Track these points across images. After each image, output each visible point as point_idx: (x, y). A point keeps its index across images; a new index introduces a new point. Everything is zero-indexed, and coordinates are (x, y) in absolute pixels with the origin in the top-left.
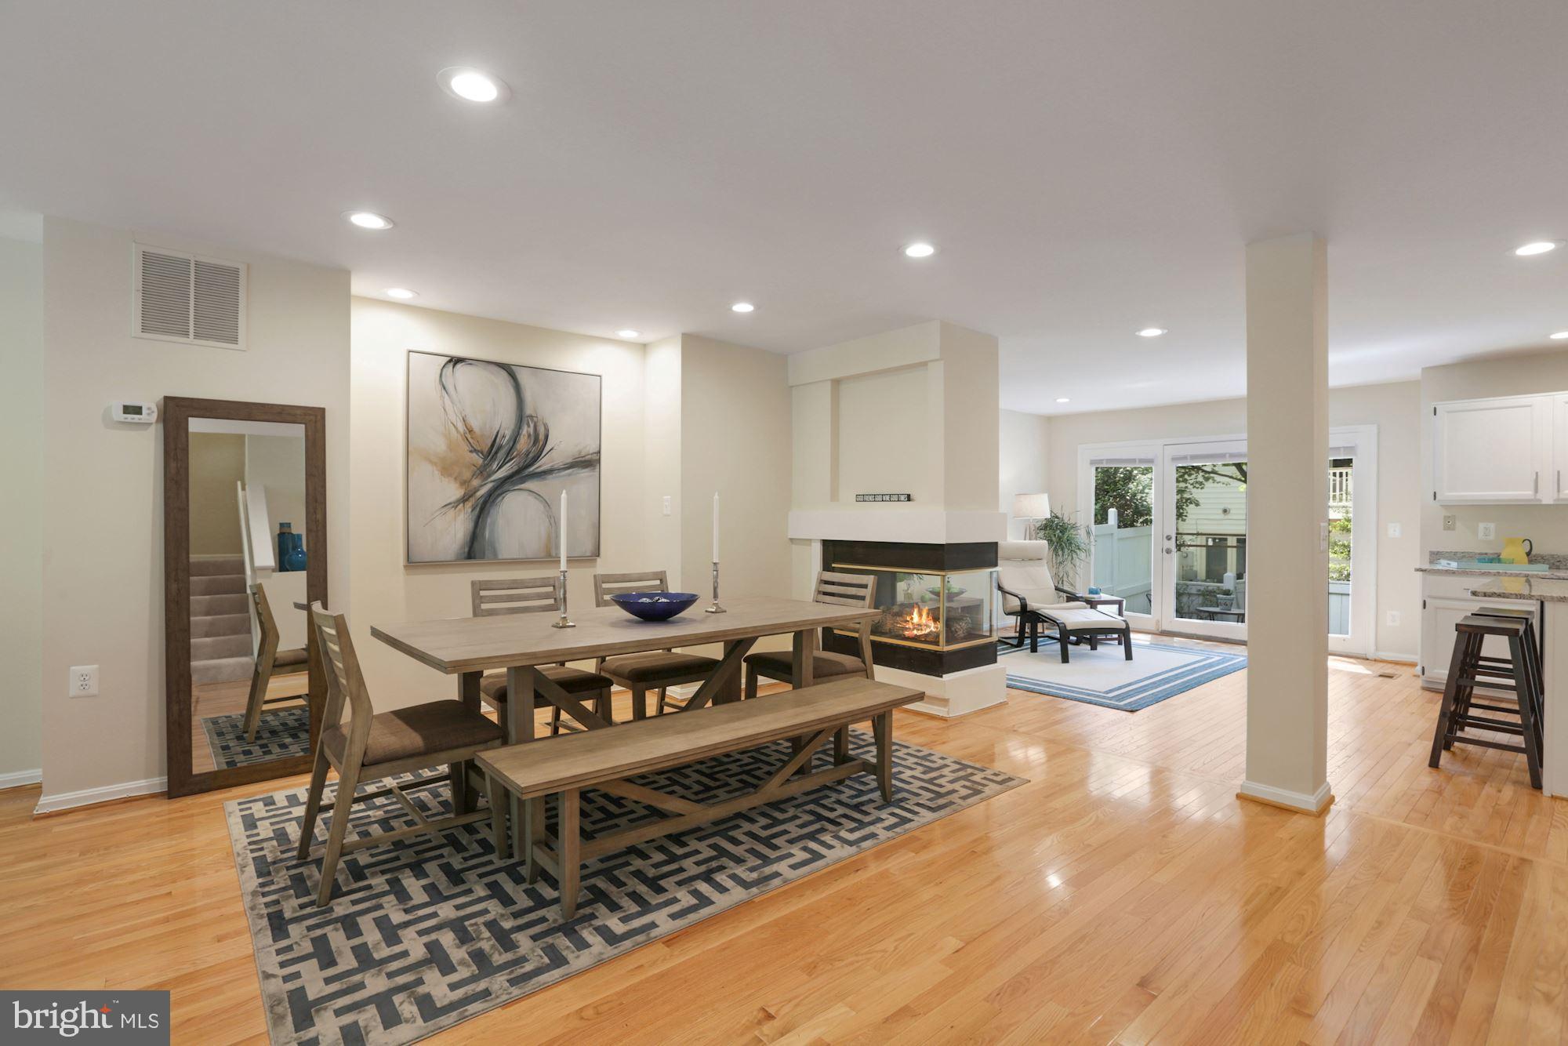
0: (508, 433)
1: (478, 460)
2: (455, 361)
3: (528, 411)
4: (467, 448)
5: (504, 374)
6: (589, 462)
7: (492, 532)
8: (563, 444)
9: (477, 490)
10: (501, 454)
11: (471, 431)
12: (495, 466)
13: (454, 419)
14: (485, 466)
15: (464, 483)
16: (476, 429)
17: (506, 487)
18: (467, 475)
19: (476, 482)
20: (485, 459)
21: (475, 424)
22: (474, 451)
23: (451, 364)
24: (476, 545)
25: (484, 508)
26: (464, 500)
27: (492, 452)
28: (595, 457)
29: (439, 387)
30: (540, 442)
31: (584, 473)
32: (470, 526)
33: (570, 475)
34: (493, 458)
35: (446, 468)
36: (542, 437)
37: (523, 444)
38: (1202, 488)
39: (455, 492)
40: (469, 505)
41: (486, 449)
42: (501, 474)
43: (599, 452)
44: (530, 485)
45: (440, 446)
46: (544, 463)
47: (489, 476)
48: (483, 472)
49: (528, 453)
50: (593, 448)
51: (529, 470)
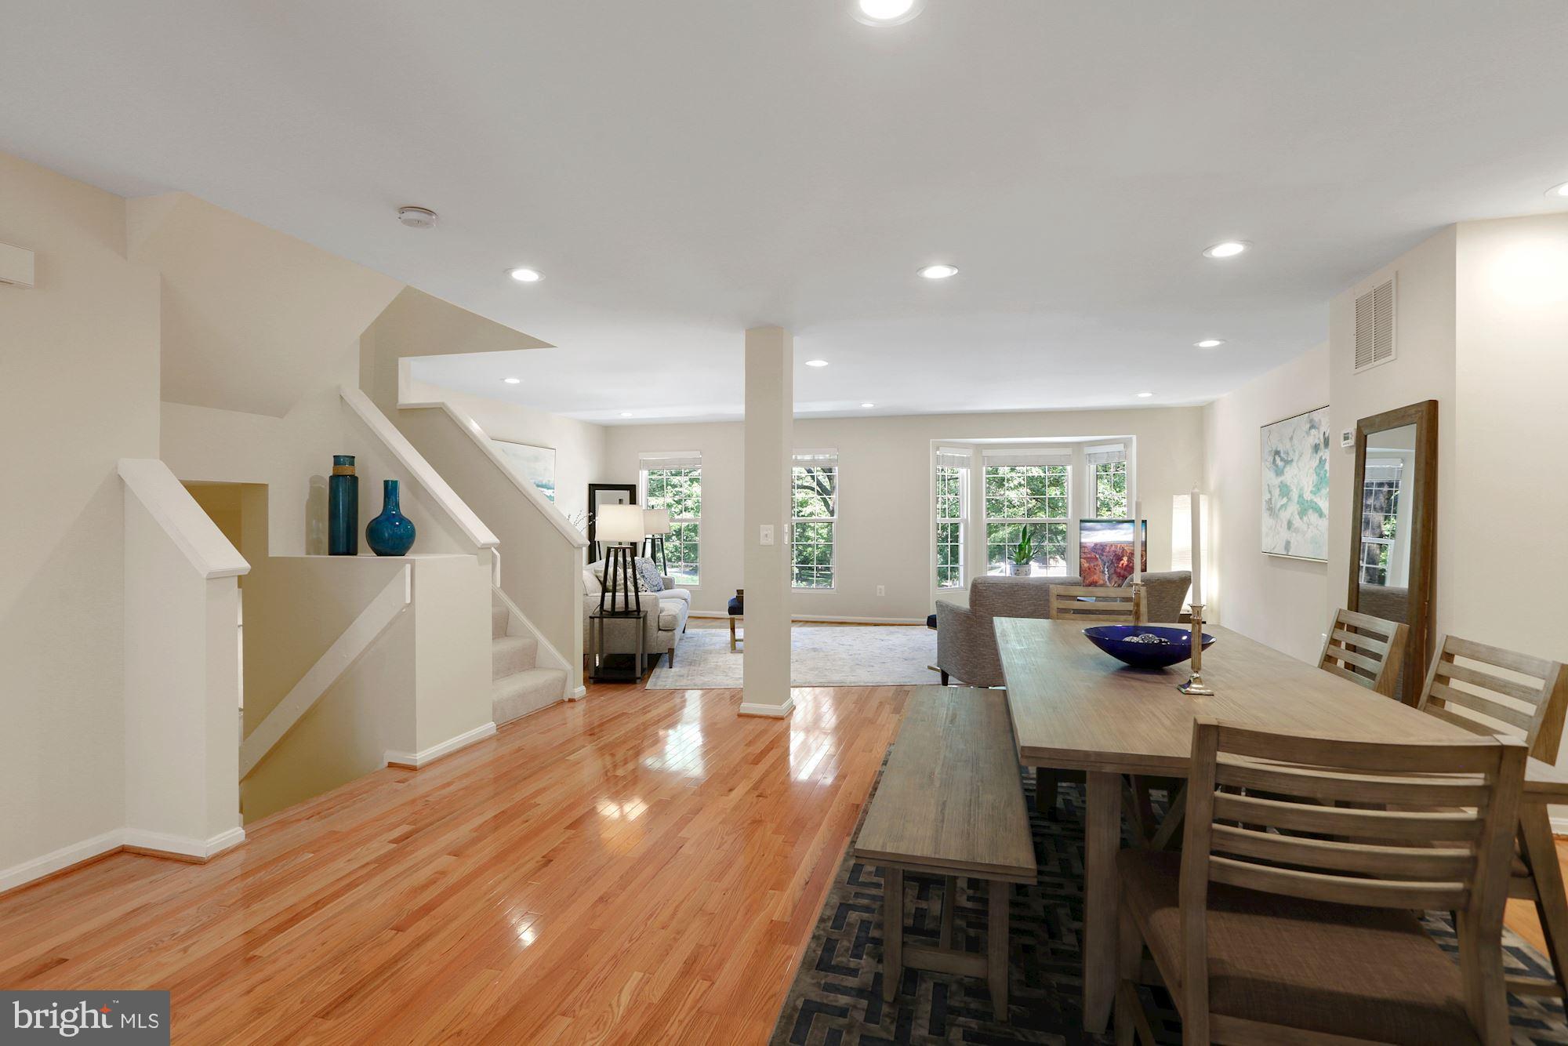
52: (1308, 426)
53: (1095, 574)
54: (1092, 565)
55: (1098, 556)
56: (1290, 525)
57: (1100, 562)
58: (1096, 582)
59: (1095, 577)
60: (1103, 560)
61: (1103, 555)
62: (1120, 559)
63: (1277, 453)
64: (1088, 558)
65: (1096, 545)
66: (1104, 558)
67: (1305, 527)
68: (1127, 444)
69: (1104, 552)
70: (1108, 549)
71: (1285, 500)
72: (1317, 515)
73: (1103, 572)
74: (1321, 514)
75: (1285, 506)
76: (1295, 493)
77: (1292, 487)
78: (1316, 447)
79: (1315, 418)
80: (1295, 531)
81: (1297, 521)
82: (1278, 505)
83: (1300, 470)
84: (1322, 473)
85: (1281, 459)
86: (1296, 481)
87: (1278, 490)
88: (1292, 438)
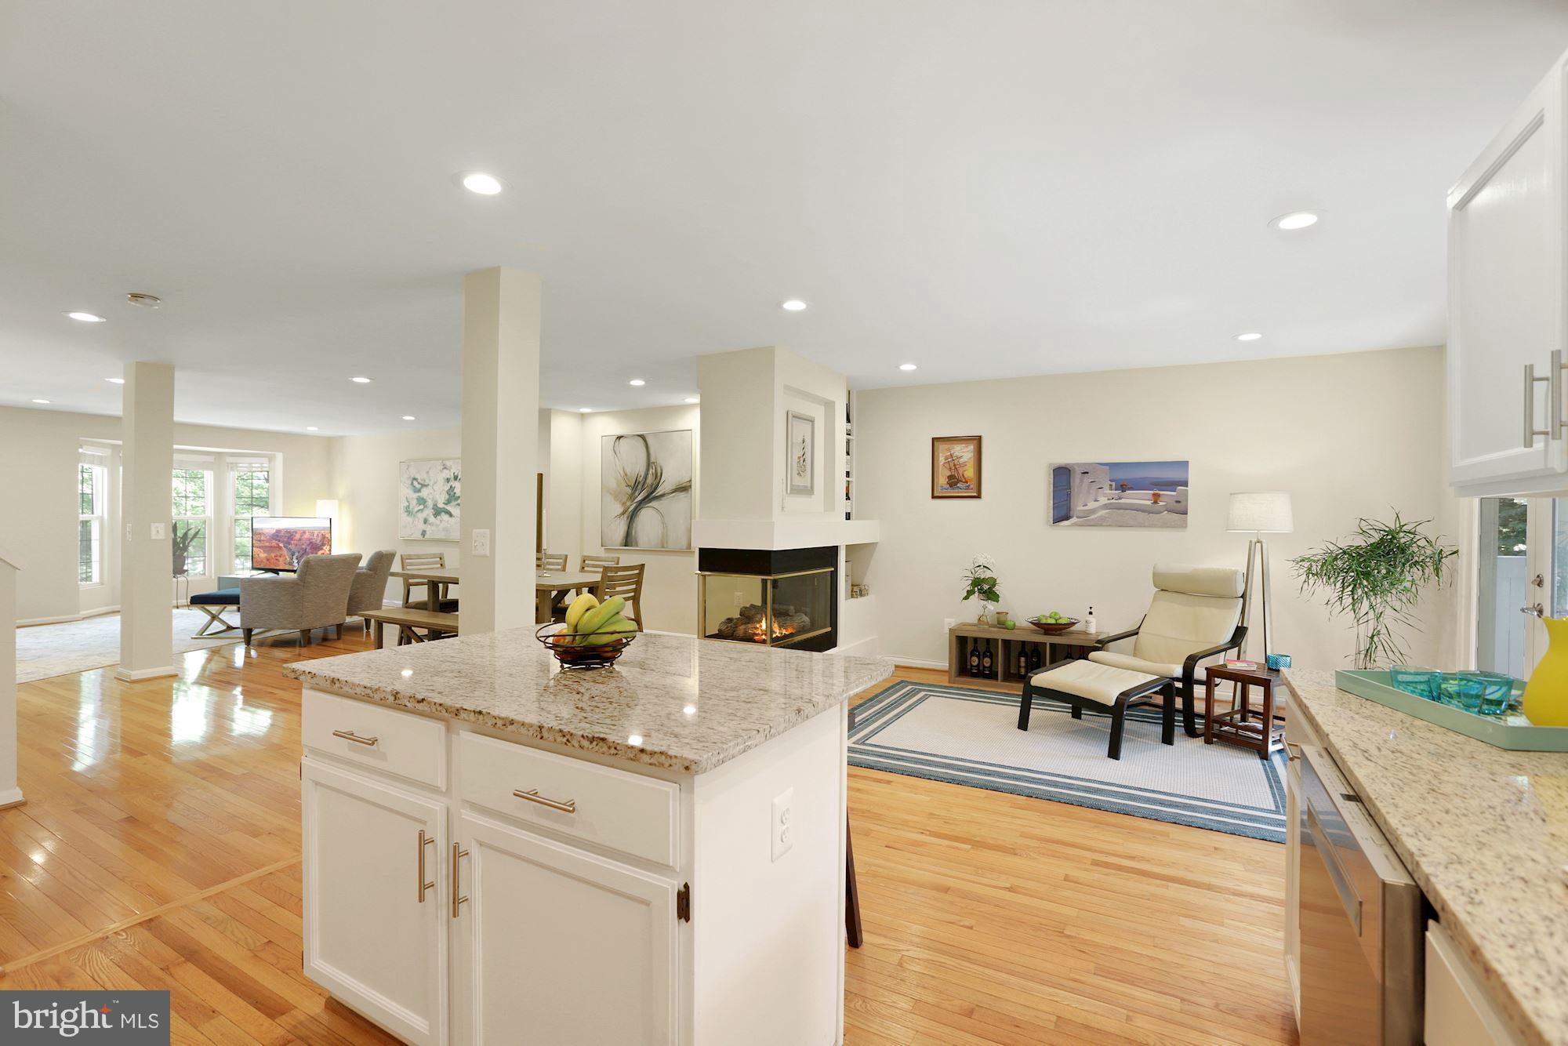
0: (643, 474)
1: (629, 490)
2: (619, 438)
3: (652, 459)
4: (625, 485)
5: (640, 438)
6: (686, 488)
7: (635, 532)
8: (669, 481)
9: (629, 508)
10: (640, 487)
11: (626, 475)
12: (636, 494)
13: (619, 470)
14: (633, 494)
15: (624, 504)
16: (628, 474)
17: (642, 506)
18: (625, 500)
19: (628, 504)
20: (632, 490)
21: (628, 471)
22: (628, 486)
23: (617, 441)
24: (629, 539)
25: (632, 517)
26: (623, 513)
27: (636, 486)
28: (688, 484)
29: (614, 453)
30: (658, 477)
31: (682, 495)
32: (626, 528)
33: (674, 496)
34: (636, 490)
35: (616, 497)
36: (659, 474)
37: (650, 480)
39: (620, 510)
40: (626, 516)
42: (640, 498)
43: (691, 481)
44: (653, 504)
45: (613, 484)
46: (660, 491)
47: (634, 500)
48: (632, 497)
50: (687, 479)
51: (652, 496)
52: (442, 467)
55: (282, 545)
56: (425, 521)
57: (285, 552)
61: (289, 544)
63: (415, 479)
65: (279, 531)
66: (292, 547)
67: (439, 522)
68: (271, 459)
69: (292, 539)
70: (298, 536)
71: (422, 507)
72: (448, 516)
74: (451, 515)
75: (422, 510)
76: (430, 504)
77: (428, 499)
78: (448, 480)
79: (448, 463)
80: (430, 524)
81: (432, 519)
82: (416, 510)
83: (434, 491)
84: (452, 493)
85: (419, 483)
86: (431, 497)
87: (415, 501)
88: (428, 472)
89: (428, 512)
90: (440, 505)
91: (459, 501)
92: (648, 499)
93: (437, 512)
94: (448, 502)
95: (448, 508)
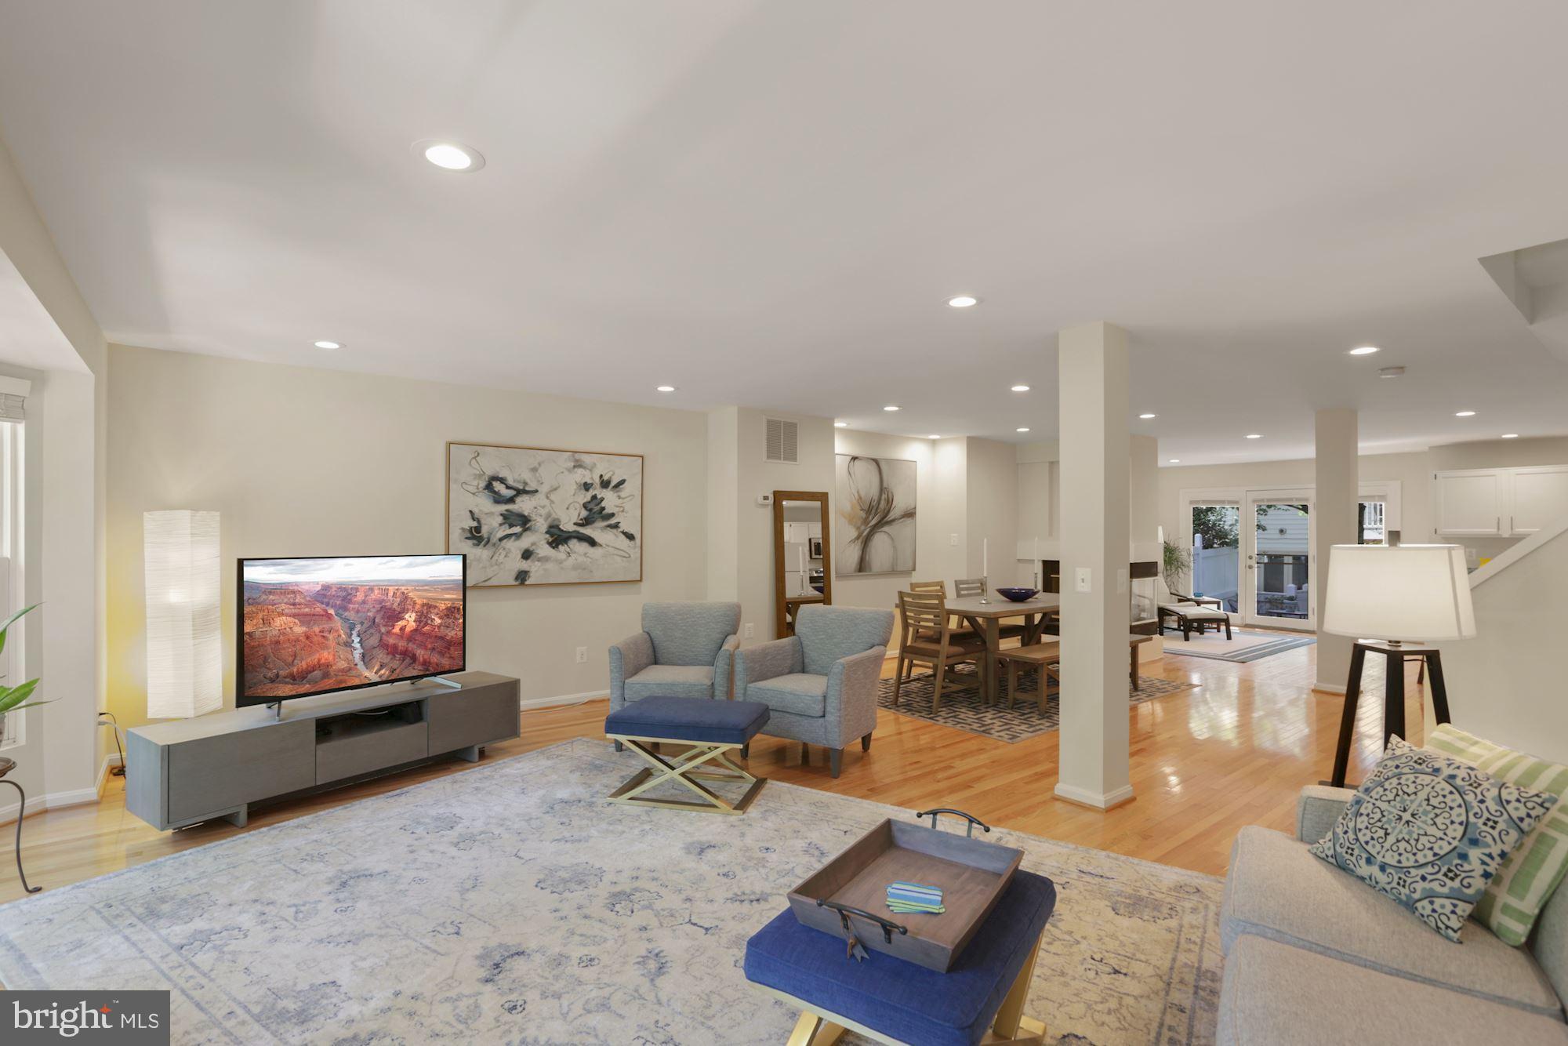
0: (876, 498)
1: (863, 514)
2: (854, 458)
3: (885, 485)
4: (859, 508)
5: (874, 463)
6: (910, 514)
7: (870, 557)
8: (900, 504)
9: (863, 532)
10: (873, 511)
11: (861, 498)
12: (871, 518)
13: (853, 491)
14: (867, 518)
15: (858, 528)
16: (862, 496)
17: (875, 531)
18: (859, 523)
19: (862, 528)
20: (866, 514)
21: (863, 494)
22: (862, 510)
23: (852, 462)
24: (863, 564)
25: (866, 541)
26: (858, 538)
27: (870, 510)
28: (914, 511)
29: (847, 474)
30: (890, 502)
31: (909, 521)
32: (861, 552)
33: (902, 522)
34: (870, 514)
35: (850, 522)
36: (891, 500)
37: (882, 504)
38: (1266, 515)
39: (854, 534)
40: (860, 541)
41: (867, 508)
42: (873, 522)
43: (915, 508)
44: (884, 529)
45: (848, 507)
46: (892, 516)
47: (868, 523)
48: (866, 521)
49: (885, 509)
50: (913, 506)
51: (885, 519)
53: (324, 647)
54: (317, 629)
55: (331, 611)
57: (338, 623)
58: (328, 665)
59: (326, 656)
60: (346, 620)
61: (346, 609)
62: (393, 616)
64: (306, 615)
65: (326, 587)
66: (351, 615)
69: (350, 601)
70: (360, 597)
73: (348, 644)
74: (592, 543)
75: (518, 536)
76: (541, 525)
77: (533, 517)
78: (587, 487)
79: (586, 459)
80: (539, 560)
81: (544, 550)
82: (500, 534)
83: (552, 502)
84: (596, 509)
85: (508, 487)
86: (543, 512)
87: (500, 519)
88: (534, 470)
89: (536, 539)
90: (568, 526)
91: (613, 521)
92: (883, 522)
93: (558, 537)
94: (587, 522)
95: (587, 531)
